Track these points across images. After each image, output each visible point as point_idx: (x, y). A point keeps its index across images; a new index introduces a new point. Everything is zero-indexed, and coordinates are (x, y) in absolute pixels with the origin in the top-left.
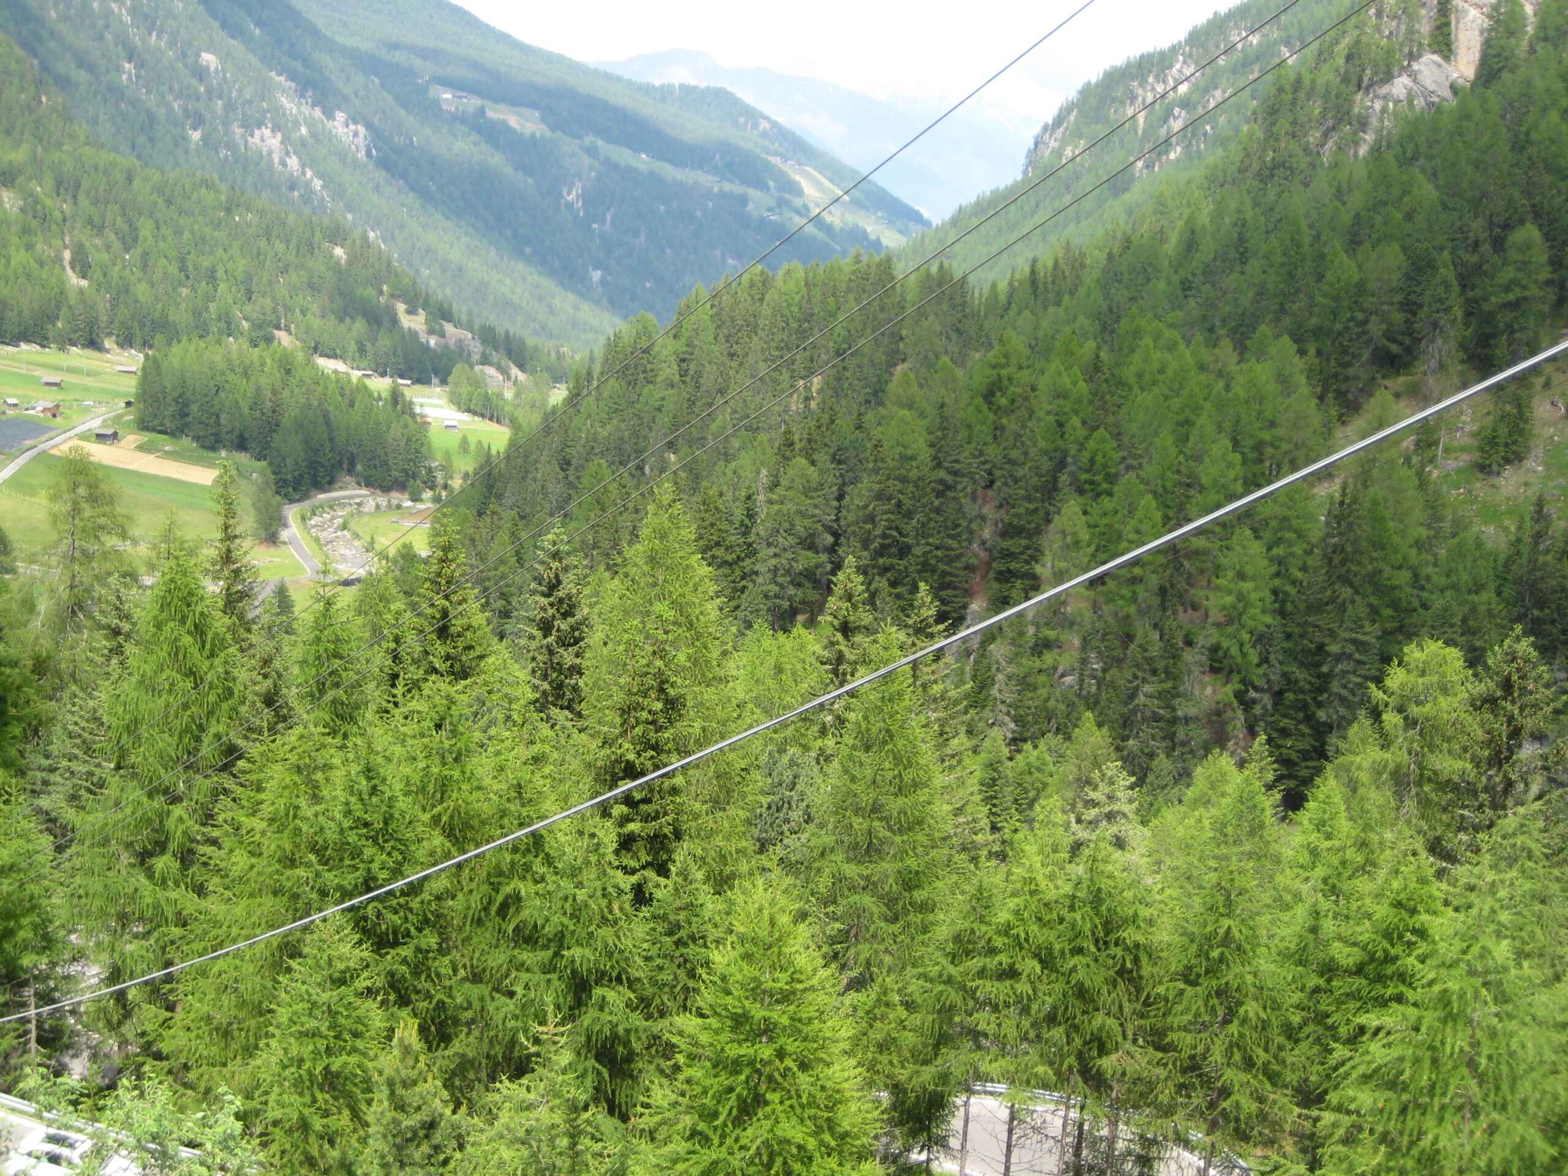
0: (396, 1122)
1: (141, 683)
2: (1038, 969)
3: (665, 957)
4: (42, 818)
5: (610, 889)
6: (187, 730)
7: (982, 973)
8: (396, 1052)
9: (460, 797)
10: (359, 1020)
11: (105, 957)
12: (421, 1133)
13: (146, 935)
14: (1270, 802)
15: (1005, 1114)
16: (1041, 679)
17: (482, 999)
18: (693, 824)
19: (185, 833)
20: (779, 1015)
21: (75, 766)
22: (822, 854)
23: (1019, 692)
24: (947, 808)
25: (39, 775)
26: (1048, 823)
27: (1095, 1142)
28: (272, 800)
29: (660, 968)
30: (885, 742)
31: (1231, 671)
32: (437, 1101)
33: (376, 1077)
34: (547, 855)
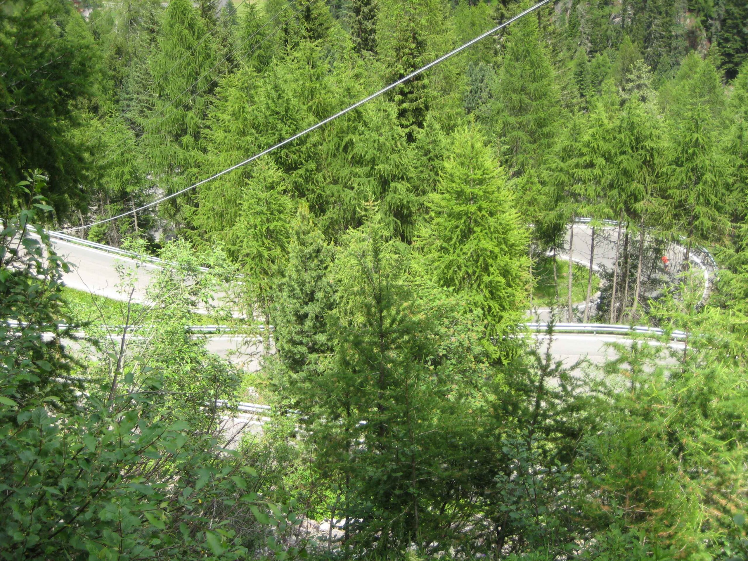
0: (302, 251)
1: (166, 54)
2: (604, 162)
3: (424, 166)
4: (128, 123)
5: (395, 136)
6: (190, 75)
7: (577, 166)
8: (299, 219)
9: (321, 97)
10: (280, 205)
11: (164, 185)
12: (314, 255)
13: (182, 173)
14: (718, 76)
15: (590, 232)
16: (604, 20)
17: (338, 192)
18: (434, 102)
19: (195, 124)
20: (478, 191)
21: (141, 97)
22: (498, 113)
23: (593, 28)
24: (557, 87)
25: (125, 102)
26: (609, 92)
27: (634, 243)
28: (232, 105)
29: (422, 172)
30: (526, 57)
31: (699, 11)
32: (320, 240)
33: (290, 231)
34: (364, 121)
